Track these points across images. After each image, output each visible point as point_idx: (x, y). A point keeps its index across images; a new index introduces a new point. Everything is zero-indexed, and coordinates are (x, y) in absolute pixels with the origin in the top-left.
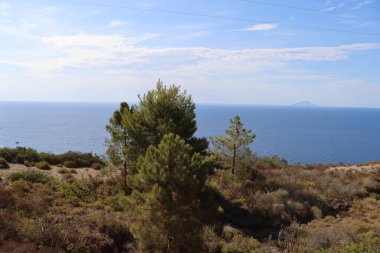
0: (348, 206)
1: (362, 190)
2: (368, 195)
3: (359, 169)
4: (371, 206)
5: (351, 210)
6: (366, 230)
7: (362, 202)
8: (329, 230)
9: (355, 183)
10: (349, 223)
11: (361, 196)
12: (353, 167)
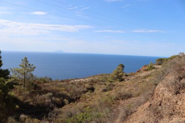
0: (80, 97)
1: (85, 89)
2: (87, 91)
3: (84, 80)
4: (89, 96)
5: (81, 98)
6: (87, 106)
7: (85, 95)
8: (72, 109)
9: (82, 87)
10: (80, 105)
11: (85, 92)
12: (81, 80)
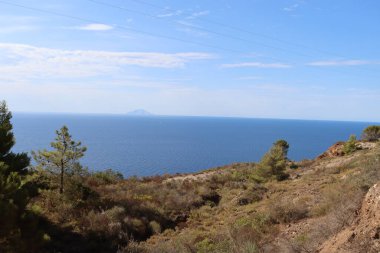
0: (186, 217)
1: (199, 199)
2: (204, 204)
3: (195, 178)
4: (206, 214)
5: (189, 220)
6: (202, 239)
7: (199, 211)
8: (168, 243)
9: (191, 193)
10: (186, 234)
11: (197, 205)
12: (190, 177)
